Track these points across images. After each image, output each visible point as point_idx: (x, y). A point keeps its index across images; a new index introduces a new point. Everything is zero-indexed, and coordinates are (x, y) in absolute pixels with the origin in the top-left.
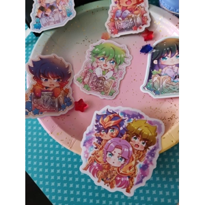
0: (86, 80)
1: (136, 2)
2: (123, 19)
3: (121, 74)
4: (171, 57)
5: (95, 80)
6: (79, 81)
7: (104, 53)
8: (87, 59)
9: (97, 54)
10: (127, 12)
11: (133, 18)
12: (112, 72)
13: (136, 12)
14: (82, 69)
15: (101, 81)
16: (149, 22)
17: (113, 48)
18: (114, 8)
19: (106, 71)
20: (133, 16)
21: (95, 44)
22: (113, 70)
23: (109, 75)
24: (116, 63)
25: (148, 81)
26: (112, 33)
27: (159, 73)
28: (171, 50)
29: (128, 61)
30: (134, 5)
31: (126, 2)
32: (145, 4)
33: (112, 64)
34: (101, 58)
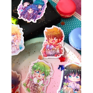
0: (28, 85)
1: (57, 42)
2: (50, 50)
3: (47, 82)
4: (74, 76)
5: (33, 85)
6: (24, 86)
7: (39, 68)
8: (29, 72)
9: (35, 69)
10: (52, 46)
11: (55, 50)
12: (42, 81)
13: (57, 47)
14: (26, 78)
15: (36, 87)
16: (63, 52)
17: (44, 66)
18: (46, 43)
19: (39, 80)
20: (55, 49)
22: (43, 79)
23: (41, 83)
24: (45, 75)
25: (61, 89)
26: (44, 56)
27: (67, 85)
28: (74, 72)
29: (51, 74)
30: (56, 43)
31: (52, 41)
32: (62, 43)
33: (43, 75)
34: (37, 72)
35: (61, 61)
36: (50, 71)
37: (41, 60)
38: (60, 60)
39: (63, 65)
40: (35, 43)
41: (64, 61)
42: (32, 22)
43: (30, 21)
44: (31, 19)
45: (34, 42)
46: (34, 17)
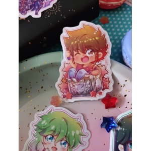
1: (94, 60)
2: (78, 80)
7: (53, 128)
9: (44, 130)
11: (91, 81)
16: (111, 85)
17: (66, 121)
18: (66, 65)
20: (91, 77)
21: (41, 113)
24: (69, 145)
29: (85, 140)
30: (92, 63)
31: (82, 59)
32: (106, 62)
33: (63, 146)
34: (49, 137)
35: (107, 107)
36: (81, 135)
37: (57, 106)
38: (103, 106)
39: (112, 117)
40: (41, 67)
41: (114, 107)
42: (30, 16)
43: (27, 16)
44: (27, 10)
45: (39, 65)
46: (35, 6)
